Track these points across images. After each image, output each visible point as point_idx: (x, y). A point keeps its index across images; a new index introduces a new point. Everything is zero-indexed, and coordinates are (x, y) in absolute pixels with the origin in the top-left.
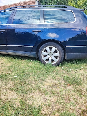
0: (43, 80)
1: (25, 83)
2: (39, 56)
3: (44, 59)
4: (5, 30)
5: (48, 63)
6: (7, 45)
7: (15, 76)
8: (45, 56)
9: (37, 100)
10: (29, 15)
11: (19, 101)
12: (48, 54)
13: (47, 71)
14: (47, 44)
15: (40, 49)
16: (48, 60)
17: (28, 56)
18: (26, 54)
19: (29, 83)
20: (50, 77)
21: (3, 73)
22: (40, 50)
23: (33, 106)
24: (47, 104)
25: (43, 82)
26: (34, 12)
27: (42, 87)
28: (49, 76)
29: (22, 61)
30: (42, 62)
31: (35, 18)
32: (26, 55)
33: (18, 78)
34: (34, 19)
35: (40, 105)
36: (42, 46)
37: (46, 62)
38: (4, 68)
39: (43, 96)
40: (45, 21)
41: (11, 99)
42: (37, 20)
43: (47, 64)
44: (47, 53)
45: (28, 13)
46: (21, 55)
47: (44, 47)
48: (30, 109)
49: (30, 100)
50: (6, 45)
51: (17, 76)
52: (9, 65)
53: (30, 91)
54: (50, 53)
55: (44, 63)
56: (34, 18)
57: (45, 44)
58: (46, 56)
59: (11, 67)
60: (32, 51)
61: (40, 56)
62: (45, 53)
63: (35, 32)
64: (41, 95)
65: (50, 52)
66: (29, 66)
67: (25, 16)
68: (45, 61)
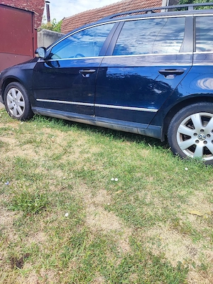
0: (182, 199)
1: (137, 199)
2: (171, 137)
3: (183, 145)
4: (94, 71)
5: (192, 156)
6: (96, 105)
7: (112, 179)
8: (185, 137)
9: (171, 246)
10: (144, 32)
11: (127, 240)
12: (195, 134)
13: (189, 178)
14: (195, 107)
15: (174, 119)
16: (192, 148)
17: (140, 133)
18: (136, 128)
19: (147, 201)
20: (200, 194)
21: (85, 168)
22: (175, 121)
23: (162, 261)
24: (198, 263)
25: (183, 206)
26: (157, 24)
27: (181, 217)
28: (196, 192)
29: (123, 144)
30: (175, 152)
31: (158, 38)
32: (135, 130)
33: (120, 185)
34: (156, 43)
35: (180, 263)
36: (181, 112)
37: (188, 153)
38: (86, 156)
39: (188, 241)
40: (197, 45)
41: (109, 231)
42: (165, 45)
43: (189, 159)
44: (194, 131)
45: (140, 26)
46: (124, 130)
47: (187, 113)
48: (157, 267)
49: (153, 244)
50: (93, 105)
51: (116, 180)
52: (95, 149)
53: (151, 221)
54: (202, 130)
55: (182, 156)
56: (155, 41)
57: (189, 107)
58: (189, 137)
59: (101, 155)
60: (152, 122)
61: (173, 136)
62: (187, 131)
63: (166, 74)
64: (179, 237)
65: (203, 128)
66: (141, 159)
67: (132, 35)
68: (185, 152)
